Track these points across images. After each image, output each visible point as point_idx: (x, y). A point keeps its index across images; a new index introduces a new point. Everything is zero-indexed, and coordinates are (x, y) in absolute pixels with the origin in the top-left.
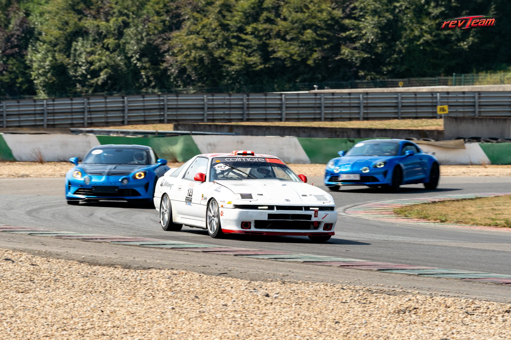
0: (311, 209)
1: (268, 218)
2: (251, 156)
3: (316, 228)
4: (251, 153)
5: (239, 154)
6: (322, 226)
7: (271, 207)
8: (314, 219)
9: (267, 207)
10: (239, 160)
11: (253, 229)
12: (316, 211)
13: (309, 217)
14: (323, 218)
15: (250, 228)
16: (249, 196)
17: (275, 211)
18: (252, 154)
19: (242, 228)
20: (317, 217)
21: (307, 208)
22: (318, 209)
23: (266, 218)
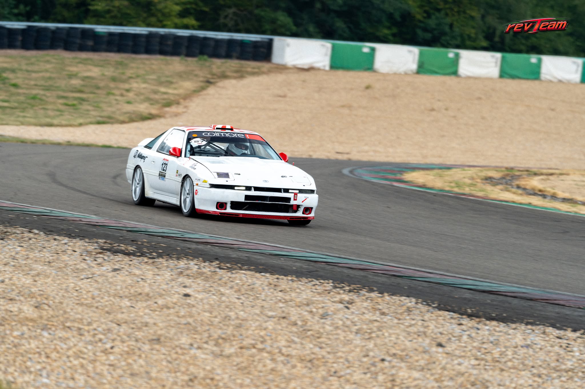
0: (290, 191)
1: (245, 200)
2: (230, 131)
3: (295, 212)
4: (230, 128)
5: (217, 128)
6: (301, 209)
7: (248, 188)
8: (292, 202)
9: (244, 188)
10: (217, 135)
11: (229, 210)
12: (296, 194)
13: (288, 199)
14: (303, 202)
15: (225, 209)
16: (226, 175)
17: (253, 193)
18: (232, 129)
19: (217, 208)
20: (296, 200)
21: (286, 191)
22: (297, 191)
23: (242, 199)
